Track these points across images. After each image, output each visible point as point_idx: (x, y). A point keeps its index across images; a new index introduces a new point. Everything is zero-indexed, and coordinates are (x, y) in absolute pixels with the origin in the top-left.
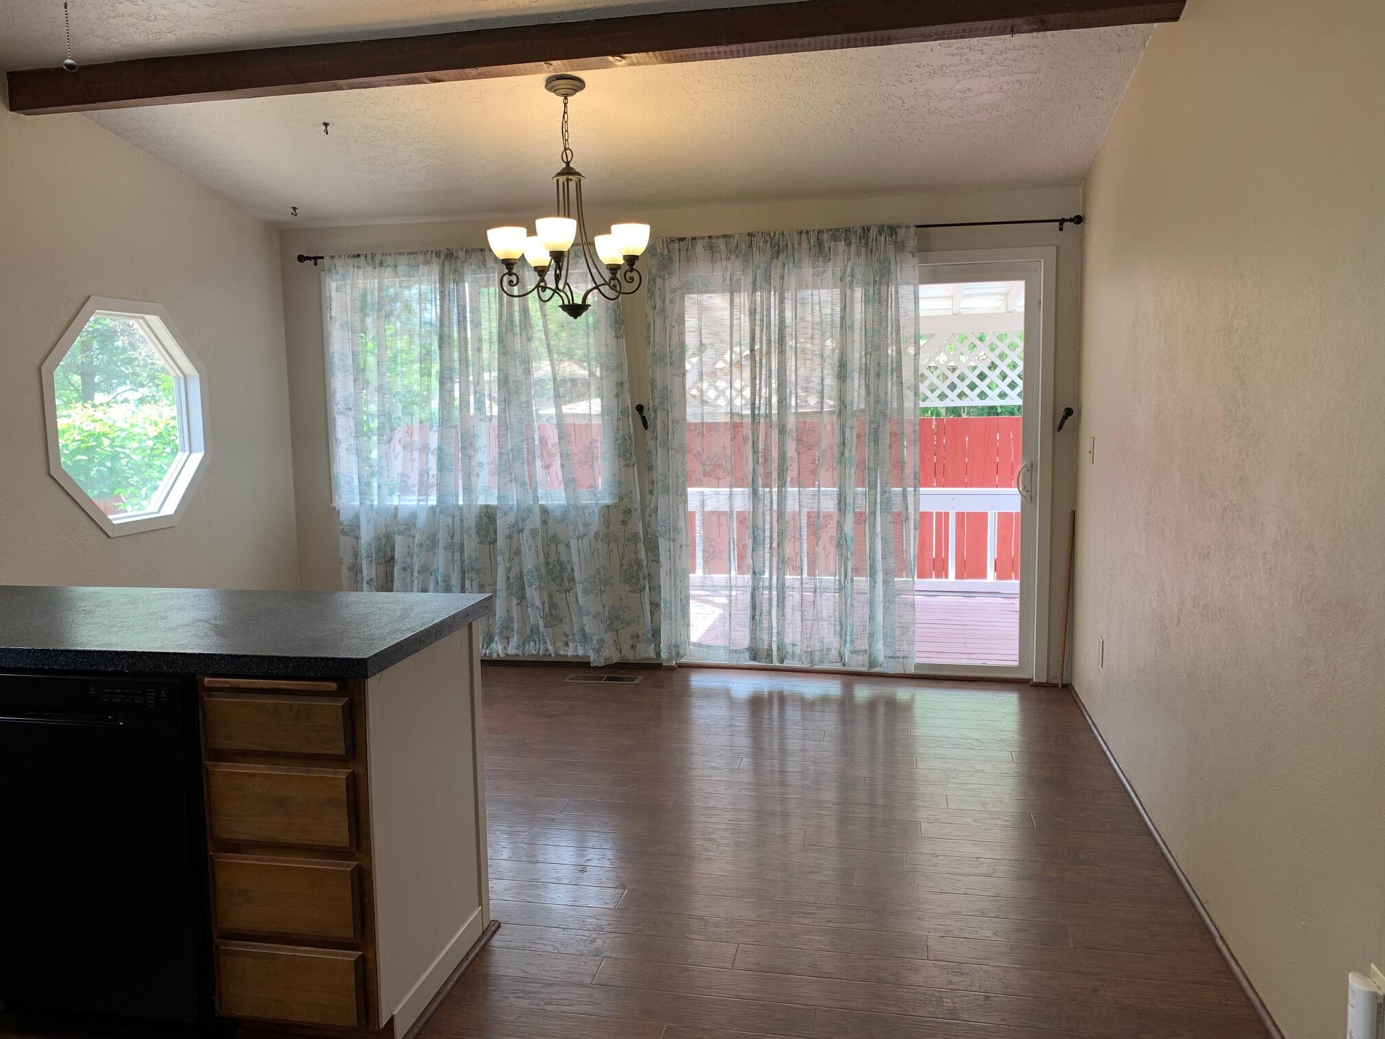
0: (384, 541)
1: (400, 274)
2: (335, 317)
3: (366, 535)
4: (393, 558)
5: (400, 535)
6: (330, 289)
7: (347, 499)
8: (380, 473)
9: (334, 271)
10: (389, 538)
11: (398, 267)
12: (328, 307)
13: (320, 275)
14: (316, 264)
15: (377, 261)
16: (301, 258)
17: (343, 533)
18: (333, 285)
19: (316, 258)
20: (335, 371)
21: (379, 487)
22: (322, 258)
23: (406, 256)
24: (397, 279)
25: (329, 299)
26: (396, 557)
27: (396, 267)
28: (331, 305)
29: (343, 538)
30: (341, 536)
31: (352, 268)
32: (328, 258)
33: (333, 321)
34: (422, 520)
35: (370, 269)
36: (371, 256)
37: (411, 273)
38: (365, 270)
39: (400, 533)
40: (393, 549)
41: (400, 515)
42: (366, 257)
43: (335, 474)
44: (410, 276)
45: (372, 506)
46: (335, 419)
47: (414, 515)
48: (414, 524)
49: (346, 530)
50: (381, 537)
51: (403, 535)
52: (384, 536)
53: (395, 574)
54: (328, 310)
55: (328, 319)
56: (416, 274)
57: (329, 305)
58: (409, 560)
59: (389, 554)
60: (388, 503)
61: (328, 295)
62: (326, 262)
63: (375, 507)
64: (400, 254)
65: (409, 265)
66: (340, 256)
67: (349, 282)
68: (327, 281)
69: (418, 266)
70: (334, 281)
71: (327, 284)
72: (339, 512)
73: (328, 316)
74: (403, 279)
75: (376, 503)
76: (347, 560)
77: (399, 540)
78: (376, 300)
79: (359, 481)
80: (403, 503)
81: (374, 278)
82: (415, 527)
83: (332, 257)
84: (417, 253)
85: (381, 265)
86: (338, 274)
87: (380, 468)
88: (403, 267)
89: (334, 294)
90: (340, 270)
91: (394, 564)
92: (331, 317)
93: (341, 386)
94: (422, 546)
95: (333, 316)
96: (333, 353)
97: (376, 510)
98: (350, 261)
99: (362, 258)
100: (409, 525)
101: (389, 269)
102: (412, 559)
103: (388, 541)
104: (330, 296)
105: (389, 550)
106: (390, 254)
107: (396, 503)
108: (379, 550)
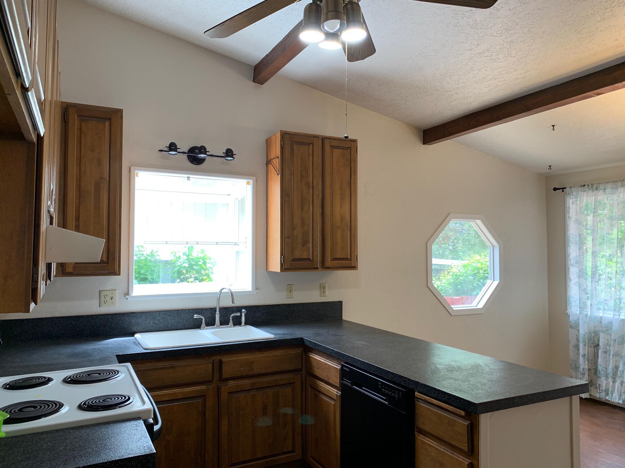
0: (593, 335)
1: (607, 193)
2: (571, 217)
3: (583, 330)
4: (598, 345)
5: (602, 333)
6: (569, 203)
7: (574, 310)
8: (592, 298)
9: (572, 194)
10: (596, 334)
11: (606, 190)
12: (567, 212)
13: (565, 196)
14: (563, 191)
15: (595, 187)
16: (555, 189)
17: (571, 327)
18: (571, 201)
19: (563, 189)
20: (570, 244)
21: (591, 305)
22: (566, 188)
23: (611, 183)
24: (606, 196)
25: (568, 208)
26: (600, 344)
27: (605, 189)
28: (569, 211)
29: (571, 330)
30: (570, 329)
31: (580, 192)
32: (568, 188)
33: (570, 219)
34: (615, 326)
35: (590, 192)
36: (591, 185)
37: (614, 192)
38: (588, 192)
39: (603, 332)
40: (599, 341)
41: (603, 322)
42: (588, 185)
43: (568, 296)
44: (613, 194)
45: (586, 315)
46: (569, 268)
47: (611, 323)
48: (611, 328)
49: (573, 326)
50: (592, 332)
51: (604, 333)
52: (593, 332)
53: (600, 354)
54: (568, 214)
55: (568, 218)
56: (617, 192)
57: (568, 211)
58: (608, 348)
59: (596, 342)
60: (597, 314)
61: (568, 206)
62: (567, 190)
63: (589, 315)
64: (608, 182)
65: (612, 188)
66: (574, 187)
67: (578, 199)
68: (567, 199)
69: (618, 188)
70: (571, 199)
71: (567, 201)
72: (569, 316)
73: (568, 216)
74: (609, 195)
75: (589, 313)
76: (573, 342)
77: (602, 335)
78: (593, 207)
79: (580, 301)
80: (605, 315)
81: (593, 196)
82: (611, 330)
83: (571, 187)
84: (617, 181)
85: (597, 189)
86: (573, 195)
87: (592, 295)
88: (609, 189)
89: (571, 205)
90: (574, 193)
91: (599, 348)
92: (569, 217)
93: (573, 252)
94: (615, 341)
95: (570, 216)
96: (569, 235)
97: (589, 317)
98: (580, 189)
99: (586, 186)
100: (608, 328)
101: (601, 191)
102: (610, 347)
103: (596, 335)
104: (569, 207)
105: (596, 340)
106: (602, 183)
107: (601, 315)
108: (590, 339)
